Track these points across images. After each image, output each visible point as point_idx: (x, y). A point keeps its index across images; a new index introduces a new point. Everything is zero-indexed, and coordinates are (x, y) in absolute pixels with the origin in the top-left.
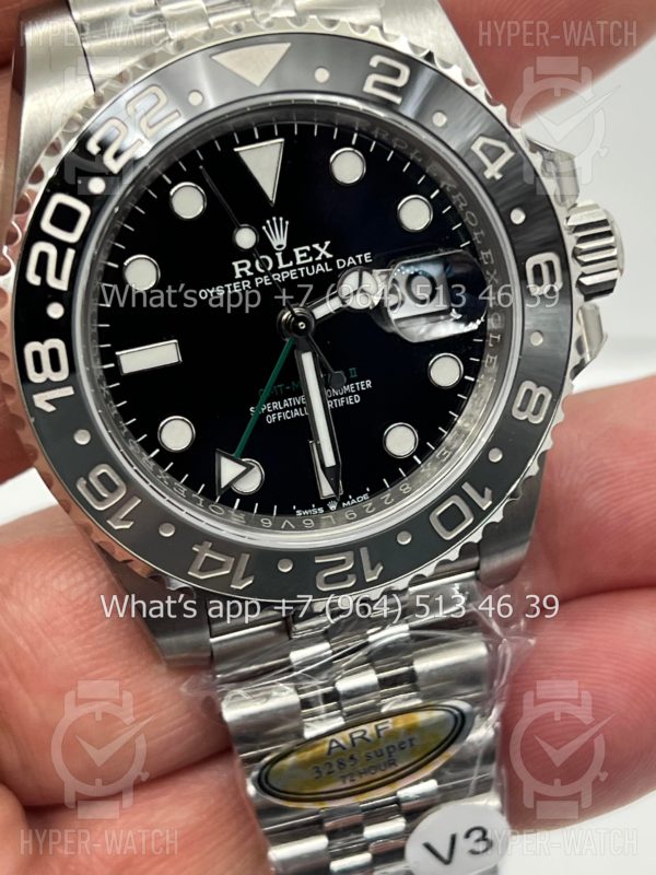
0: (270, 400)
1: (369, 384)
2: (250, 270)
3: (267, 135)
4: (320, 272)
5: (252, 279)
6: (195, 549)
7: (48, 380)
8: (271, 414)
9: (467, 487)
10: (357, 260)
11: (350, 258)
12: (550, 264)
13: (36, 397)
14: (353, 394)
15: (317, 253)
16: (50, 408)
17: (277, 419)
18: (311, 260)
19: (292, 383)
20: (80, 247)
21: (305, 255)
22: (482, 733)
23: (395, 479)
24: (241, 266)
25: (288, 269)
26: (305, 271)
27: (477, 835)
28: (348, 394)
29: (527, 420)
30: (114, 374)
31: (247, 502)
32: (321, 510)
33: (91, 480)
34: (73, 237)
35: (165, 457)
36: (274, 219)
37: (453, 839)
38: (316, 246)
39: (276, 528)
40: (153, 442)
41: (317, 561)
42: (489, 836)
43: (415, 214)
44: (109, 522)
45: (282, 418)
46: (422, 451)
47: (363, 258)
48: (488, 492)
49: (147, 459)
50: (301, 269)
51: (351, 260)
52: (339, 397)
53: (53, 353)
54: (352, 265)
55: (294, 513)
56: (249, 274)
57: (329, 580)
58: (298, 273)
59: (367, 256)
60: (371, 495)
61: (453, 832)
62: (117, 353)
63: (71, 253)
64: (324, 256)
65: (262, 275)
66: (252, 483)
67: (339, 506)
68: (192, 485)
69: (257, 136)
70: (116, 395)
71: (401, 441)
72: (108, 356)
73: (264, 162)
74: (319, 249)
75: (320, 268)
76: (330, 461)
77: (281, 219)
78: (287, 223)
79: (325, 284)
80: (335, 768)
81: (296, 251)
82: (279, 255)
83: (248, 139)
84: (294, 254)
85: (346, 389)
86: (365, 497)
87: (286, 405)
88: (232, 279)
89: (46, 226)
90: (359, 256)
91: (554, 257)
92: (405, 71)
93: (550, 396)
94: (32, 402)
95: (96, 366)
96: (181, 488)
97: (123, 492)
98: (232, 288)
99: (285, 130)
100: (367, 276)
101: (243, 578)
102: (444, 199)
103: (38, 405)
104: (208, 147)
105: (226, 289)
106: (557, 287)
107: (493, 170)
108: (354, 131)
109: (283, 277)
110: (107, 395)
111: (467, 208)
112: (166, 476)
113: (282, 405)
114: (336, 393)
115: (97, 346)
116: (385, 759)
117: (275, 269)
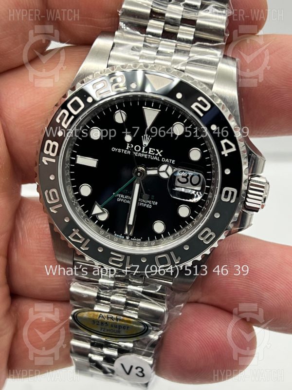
0: (121, 193)
1: (156, 203)
2: (132, 148)
3: (156, 107)
5: (131, 151)
6: (74, 230)
7: (49, 154)
8: (119, 198)
9: (172, 254)
10: (169, 161)
12: (233, 193)
13: (44, 158)
14: (150, 204)
15: (157, 153)
16: (46, 163)
17: (121, 201)
18: (154, 154)
19: (129, 191)
20: (76, 117)
21: (152, 151)
22: (154, 336)
23: (152, 239)
24: (130, 146)
25: (145, 154)
26: (150, 157)
27: (140, 370)
28: (148, 203)
29: (203, 241)
30: (73, 162)
31: (100, 223)
32: (123, 237)
33: (50, 192)
34: (75, 113)
35: (79, 196)
37: (132, 367)
38: (157, 150)
39: (104, 236)
40: (77, 189)
41: (111, 253)
42: (144, 372)
43: (195, 155)
44: (50, 208)
45: (123, 201)
46: (165, 234)
47: (172, 161)
48: (179, 258)
49: (72, 195)
50: (149, 156)
51: (167, 160)
52: (145, 203)
53: (54, 146)
54: (167, 162)
55: (114, 234)
57: (113, 261)
58: (148, 157)
59: (173, 161)
61: (132, 365)
62: (77, 156)
63: (73, 117)
64: (159, 155)
65: (136, 152)
66: (103, 217)
67: (130, 239)
68: (84, 209)
69: (152, 106)
70: (71, 169)
71: (159, 227)
72: (74, 155)
73: (150, 115)
75: (156, 158)
76: (131, 222)
79: (157, 164)
80: (100, 323)
81: (150, 149)
82: (144, 148)
83: (149, 105)
84: (149, 150)
85: (148, 201)
86: (140, 240)
87: (126, 197)
88: (125, 148)
89: (69, 106)
90: (171, 160)
91: (235, 191)
92: (209, 106)
93: (214, 237)
94: (42, 159)
95: (68, 156)
96: (79, 208)
97: (58, 200)
98: (124, 151)
99: (163, 108)
100: (170, 167)
101: (86, 247)
102: (208, 154)
103: (43, 161)
104: (134, 102)
105: (121, 151)
106: (232, 201)
107: (225, 152)
108: (186, 118)
109: (142, 155)
110: (67, 167)
111: (213, 160)
112: (76, 202)
113: (124, 197)
114: (144, 201)
115: (71, 150)
116: (117, 329)
117: (141, 152)
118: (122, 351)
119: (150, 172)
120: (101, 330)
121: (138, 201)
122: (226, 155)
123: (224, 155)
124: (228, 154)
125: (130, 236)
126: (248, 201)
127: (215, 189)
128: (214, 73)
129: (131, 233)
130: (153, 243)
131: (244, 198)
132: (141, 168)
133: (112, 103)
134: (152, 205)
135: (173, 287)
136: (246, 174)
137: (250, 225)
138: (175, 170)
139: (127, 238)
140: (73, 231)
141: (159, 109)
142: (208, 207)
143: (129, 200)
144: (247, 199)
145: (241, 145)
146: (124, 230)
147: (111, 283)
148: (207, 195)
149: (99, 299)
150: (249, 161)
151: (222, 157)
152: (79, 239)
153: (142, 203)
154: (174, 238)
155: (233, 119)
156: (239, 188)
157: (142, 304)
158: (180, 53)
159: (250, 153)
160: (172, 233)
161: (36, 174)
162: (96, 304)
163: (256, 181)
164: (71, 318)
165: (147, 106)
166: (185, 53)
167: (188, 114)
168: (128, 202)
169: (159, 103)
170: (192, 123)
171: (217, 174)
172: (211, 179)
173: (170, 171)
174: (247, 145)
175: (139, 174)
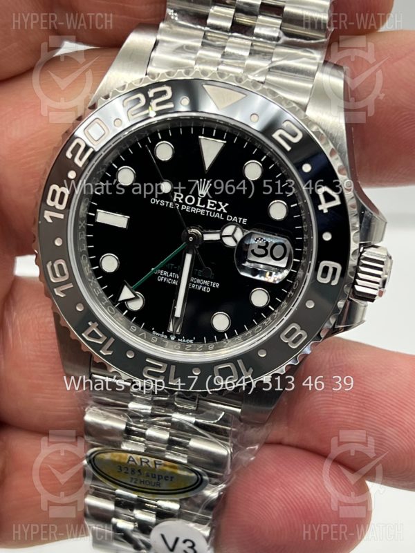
0: (163, 268)
1: (218, 285)
2: (182, 200)
3: (219, 136)
4: (217, 217)
5: (181, 204)
6: (90, 323)
7: (54, 206)
8: (161, 276)
9: (240, 362)
10: (238, 220)
11: (235, 217)
12: (335, 270)
13: (46, 212)
14: (207, 286)
15: (220, 207)
16: (50, 220)
17: (163, 281)
18: (215, 209)
19: (177, 266)
21: (213, 205)
22: (212, 493)
23: (210, 340)
24: (178, 196)
25: (201, 208)
26: (209, 213)
27: (189, 544)
28: (204, 285)
29: (287, 343)
30: (92, 219)
31: (131, 314)
32: (166, 337)
33: (55, 265)
35: (99, 272)
36: (205, 180)
37: (177, 540)
38: (220, 203)
39: (136, 334)
40: (96, 262)
41: (147, 360)
42: (196, 548)
44: (55, 290)
45: (166, 281)
46: (231, 333)
47: (242, 220)
48: (251, 370)
49: (88, 270)
50: (208, 212)
51: (235, 219)
52: (200, 285)
53: (62, 194)
54: (235, 221)
55: (152, 331)
56: (180, 201)
57: (150, 373)
58: (206, 213)
59: (244, 220)
60: (194, 342)
61: (178, 536)
62: (98, 210)
63: (91, 150)
64: (222, 210)
65: (187, 205)
66: (136, 306)
67: (176, 340)
68: (107, 292)
69: (214, 135)
70: (89, 230)
71: (221, 322)
72: (92, 209)
73: (211, 149)
74: (221, 205)
75: (217, 215)
76: (178, 313)
77: (208, 182)
78: (210, 185)
79: (219, 225)
80: (130, 471)
81: (209, 201)
83: (209, 134)
84: (207, 202)
85: (205, 282)
86: (191, 341)
87: (171, 275)
88: (171, 200)
90: (240, 219)
91: (339, 267)
92: (300, 135)
93: (306, 337)
94: (43, 214)
95: (83, 211)
96: (99, 290)
97: (66, 278)
98: (169, 204)
99: (230, 138)
100: (239, 230)
101: (108, 350)
102: (297, 210)
103: (45, 216)
104: (187, 129)
105: (165, 203)
106: (335, 283)
107: (324, 207)
108: (265, 154)
109: (197, 211)
110: (82, 227)
111: (305, 220)
112: (94, 282)
113: (169, 274)
114: (199, 281)
115: (89, 201)
116: (155, 480)
117: (195, 205)
118: (163, 515)
119: (207, 237)
120: (131, 482)
121: (189, 281)
122: (326, 211)
123: (322, 211)
124: (329, 209)
125: (176, 335)
126: (359, 284)
127: (307, 263)
128: (310, 86)
129: (178, 331)
130: (211, 346)
131: (353, 278)
132: (194, 231)
133: (153, 130)
134: (211, 288)
135: (242, 417)
136: (356, 242)
137: (362, 322)
138: (245, 234)
139: (173, 338)
140: (89, 326)
141: (223, 140)
142: (295, 292)
143: (176, 279)
144: (357, 280)
145: (349, 195)
146: (167, 326)
147: (148, 409)
148: (296, 274)
149: (128, 433)
150: (361, 222)
151: (319, 213)
152: (98, 338)
153: (195, 284)
154: (245, 339)
155: (337, 156)
156: (344, 262)
157: (194, 443)
158: (257, 56)
159: (362, 209)
160: (241, 331)
161: (35, 237)
162: (125, 441)
163: (372, 254)
164: (85, 462)
165: (204, 136)
166: (266, 55)
167: (269, 148)
168: (174, 282)
169: (224, 130)
170: (273, 162)
171: (310, 240)
172: (302, 248)
173: (239, 235)
174: (358, 197)
175: (191, 239)
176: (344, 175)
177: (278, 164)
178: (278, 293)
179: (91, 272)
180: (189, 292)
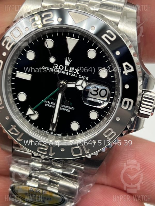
0: (48, 100)
1: (74, 109)
2: (57, 67)
3: (76, 37)
4: (74, 76)
6: (12, 126)
8: (47, 104)
9: (84, 146)
10: (84, 78)
11: (83, 76)
12: (130, 102)
14: (69, 109)
15: (75, 71)
17: (48, 106)
19: (54, 99)
21: (72, 70)
23: (70, 134)
24: (56, 65)
25: (67, 72)
26: (70, 74)
28: (67, 108)
29: (106, 137)
30: (14, 76)
31: (32, 122)
32: (48, 133)
34: (16, 39)
35: (17, 101)
36: (69, 58)
39: (34, 131)
40: (15, 96)
43: (103, 73)
45: (49, 106)
46: (79, 131)
47: (86, 78)
48: (89, 150)
50: (70, 73)
51: (83, 77)
52: (65, 108)
54: (82, 78)
55: (42, 130)
57: (40, 150)
58: (69, 74)
59: (87, 78)
62: (17, 71)
63: (14, 42)
64: (76, 73)
65: (60, 70)
66: (35, 117)
68: (21, 111)
69: (73, 36)
70: (12, 81)
71: (75, 126)
72: (14, 71)
73: (72, 43)
74: (76, 70)
75: (74, 75)
76: (54, 122)
77: (70, 59)
78: (71, 60)
79: (75, 80)
80: (30, 195)
81: (70, 68)
82: (66, 67)
86: (61, 135)
87: (51, 103)
88: (52, 67)
90: (85, 77)
91: (132, 101)
92: (115, 37)
93: (115, 135)
95: (10, 72)
96: (17, 110)
97: (1, 104)
98: (51, 69)
99: (81, 38)
100: (84, 82)
101: (20, 138)
102: (113, 73)
104: (60, 33)
105: (49, 69)
106: (130, 109)
107: (126, 72)
108: (98, 46)
109: (64, 73)
110: (9, 80)
111: (116, 78)
112: (15, 106)
113: (50, 103)
114: (65, 106)
115: (13, 67)
116: (43, 199)
117: (63, 70)
119: (70, 86)
121: (60, 107)
122: (126, 74)
123: (125, 74)
124: (128, 73)
125: (53, 132)
126: (142, 109)
127: (117, 99)
129: (54, 130)
130: (70, 138)
131: (139, 107)
132: (63, 82)
133: (44, 33)
134: (71, 110)
135: (84, 171)
136: (140, 89)
137: (143, 127)
138: (87, 84)
139: (52, 133)
140: (12, 127)
141: (77, 39)
142: (111, 113)
143: (54, 105)
144: (141, 108)
145: (138, 67)
146: (49, 128)
147: (40, 166)
148: (111, 104)
149: (30, 177)
150: (143, 80)
151: (123, 75)
152: (16, 132)
153: (63, 108)
154: (86, 135)
155: (133, 48)
156: (135, 99)
157: (62, 182)
159: (144, 74)
160: (84, 131)
162: (29, 180)
163: (148, 95)
164: (10, 189)
165: (69, 36)
167: (100, 43)
168: (53, 107)
169: (78, 34)
170: (102, 50)
171: (119, 88)
172: (115, 92)
173: (84, 85)
174: (142, 68)
175: (61, 86)
176: (136, 57)
177: (104, 51)
178: (102, 113)
179: (13, 101)
180: (60, 111)
